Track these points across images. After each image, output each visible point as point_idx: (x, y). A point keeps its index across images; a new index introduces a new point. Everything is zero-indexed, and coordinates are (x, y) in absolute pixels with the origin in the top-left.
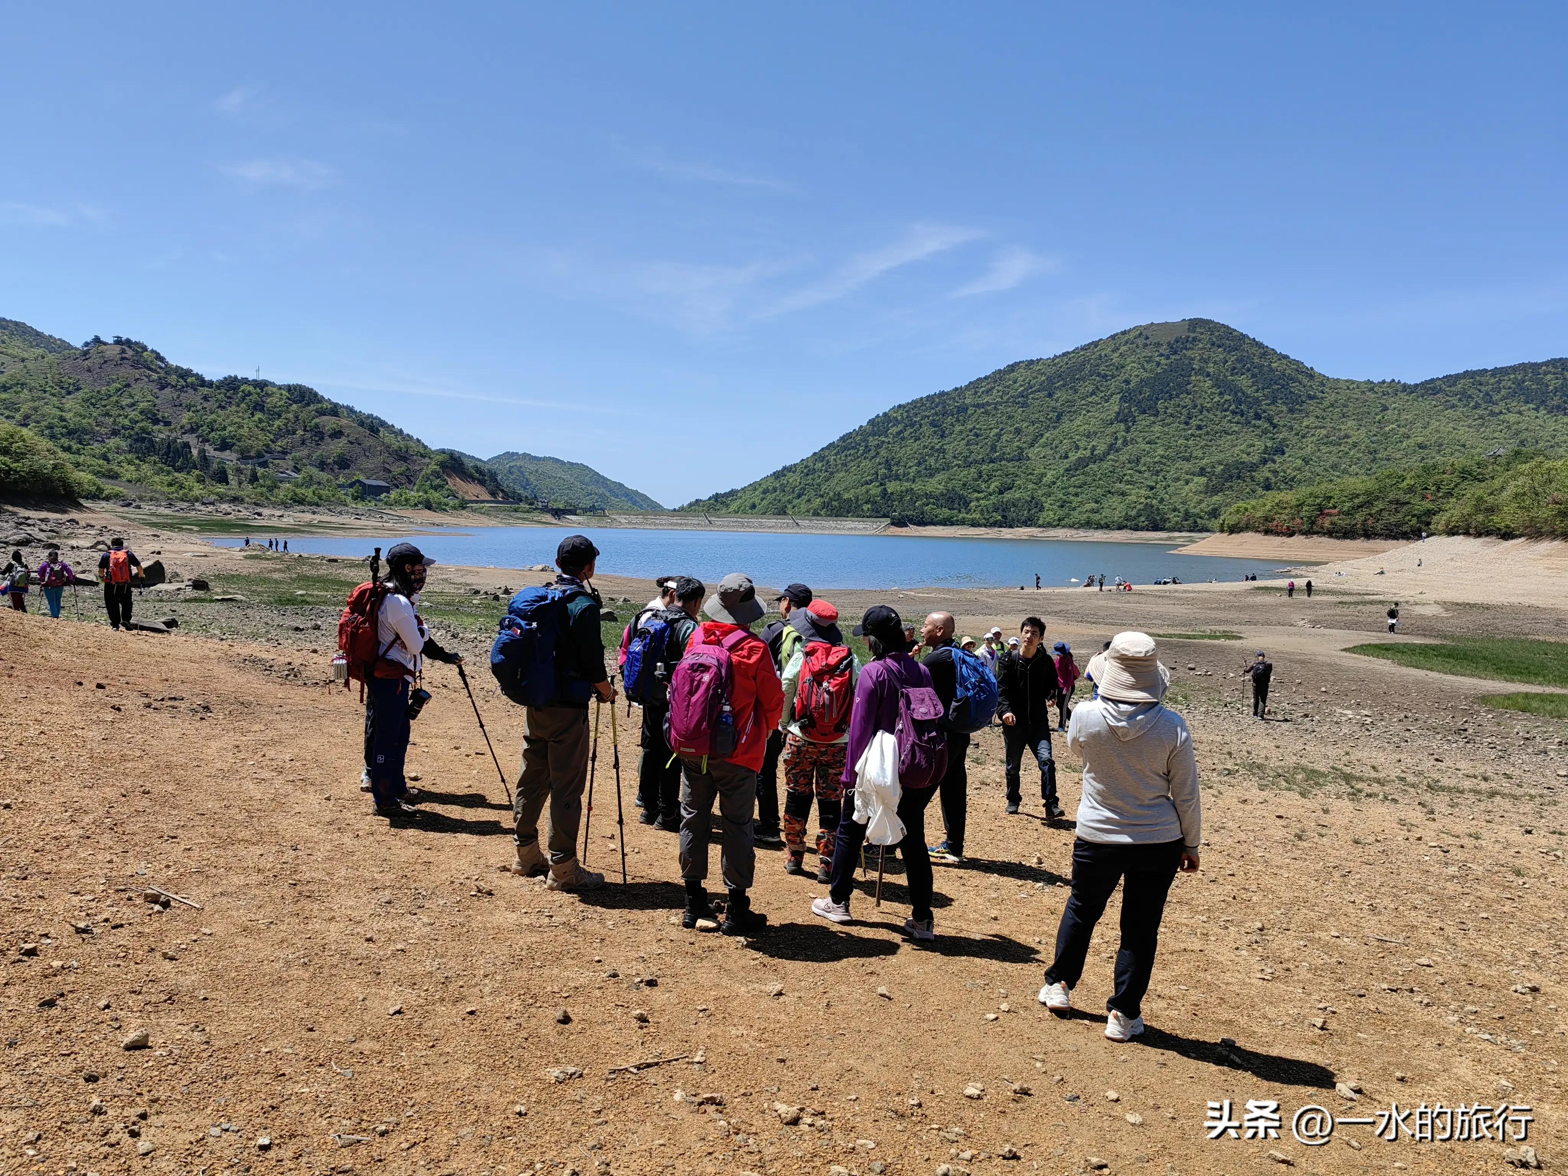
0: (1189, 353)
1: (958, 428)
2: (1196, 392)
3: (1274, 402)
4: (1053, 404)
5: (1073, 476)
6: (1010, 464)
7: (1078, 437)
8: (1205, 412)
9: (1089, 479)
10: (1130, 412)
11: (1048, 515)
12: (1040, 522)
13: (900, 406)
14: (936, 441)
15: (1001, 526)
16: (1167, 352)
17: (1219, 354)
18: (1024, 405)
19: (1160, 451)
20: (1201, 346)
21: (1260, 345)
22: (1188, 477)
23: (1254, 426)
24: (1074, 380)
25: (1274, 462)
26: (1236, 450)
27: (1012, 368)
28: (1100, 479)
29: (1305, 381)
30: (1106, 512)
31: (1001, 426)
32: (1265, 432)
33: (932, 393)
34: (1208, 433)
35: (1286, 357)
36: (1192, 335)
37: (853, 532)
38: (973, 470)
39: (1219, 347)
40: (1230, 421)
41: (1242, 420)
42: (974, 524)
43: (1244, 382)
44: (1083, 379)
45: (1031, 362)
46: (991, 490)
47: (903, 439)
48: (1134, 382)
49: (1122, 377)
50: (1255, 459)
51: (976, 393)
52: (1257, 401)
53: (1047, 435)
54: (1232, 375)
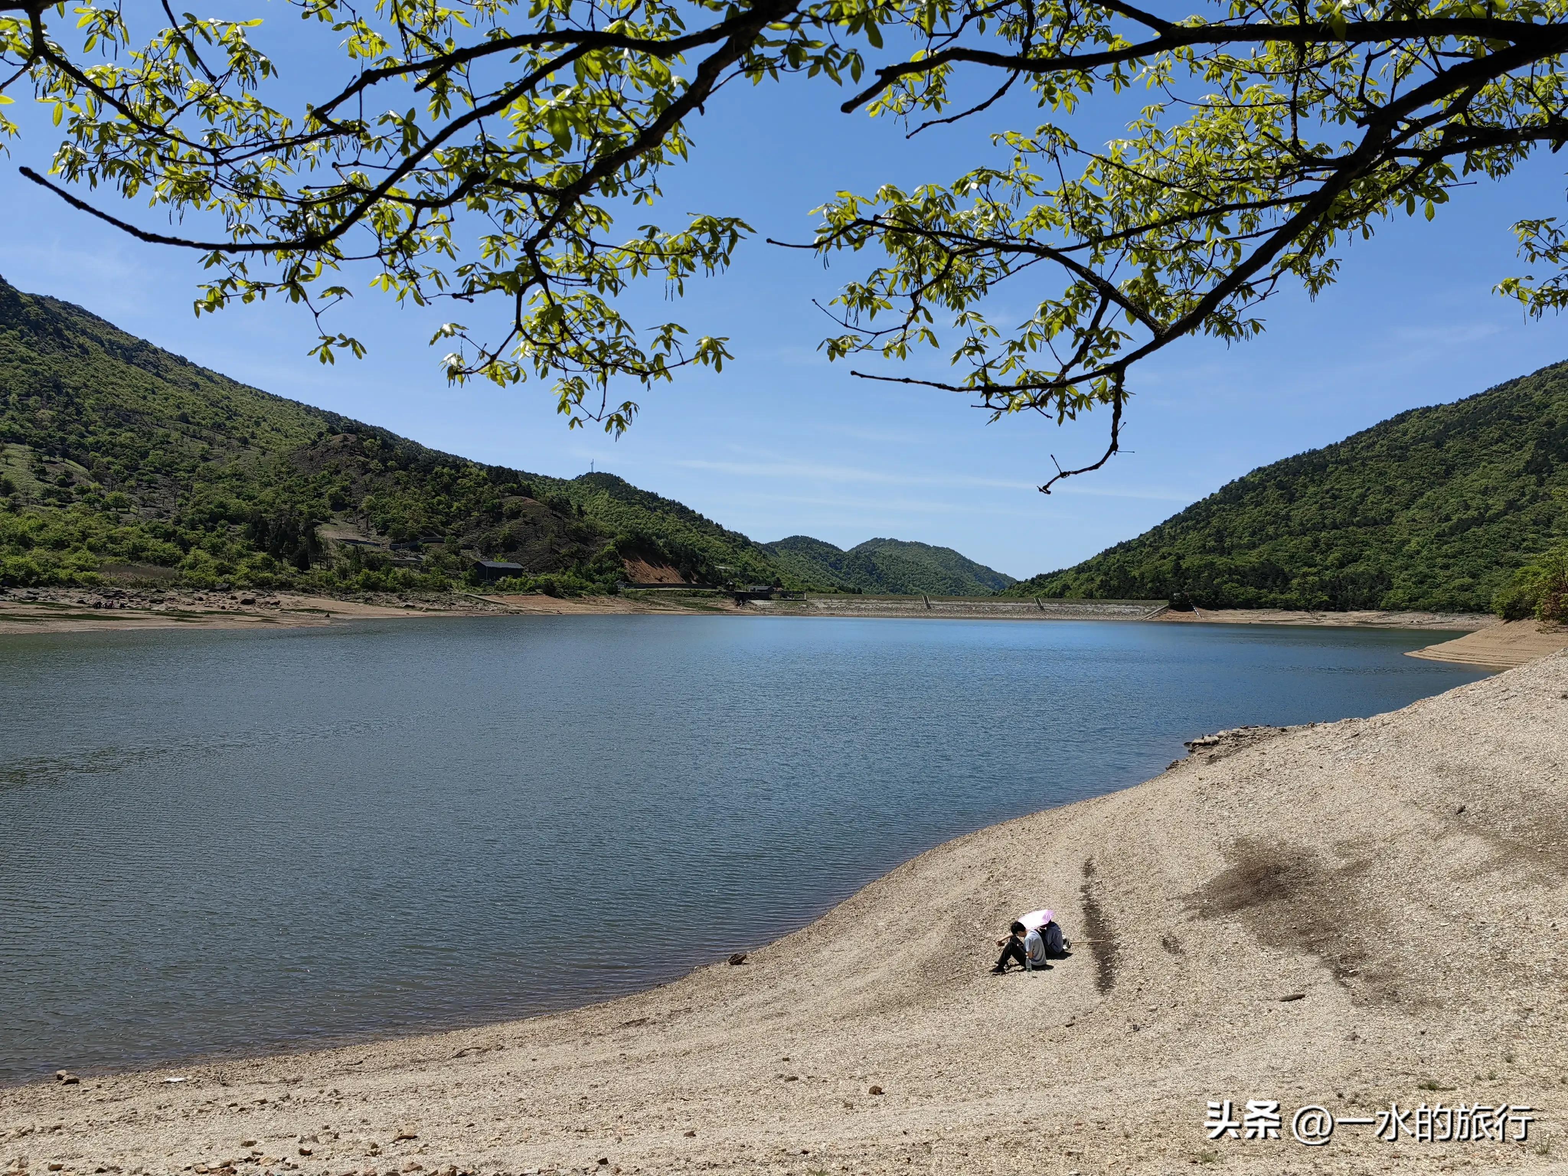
1: (1311, 489)
4: (1441, 455)
5: (1446, 543)
6: (1362, 531)
7: (1470, 495)
9: (1469, 546)
10: (1547, 459)
11: (1394, 595)
12: (1382, 605)
14: (1282, 506)
15: (1325, 609)
18: (1402, 458)
24: (1475, 426)
27: (1402, 417)
28: (1485, 546)
31: (1368, 485)
33: (1300, 452)
37: (1115, 617)
42: (1289, 607)
44: (1489, 424)
45: (1428, 409)
46: (1328, 563)
49: (1543, 419)
53: (1429, 493)
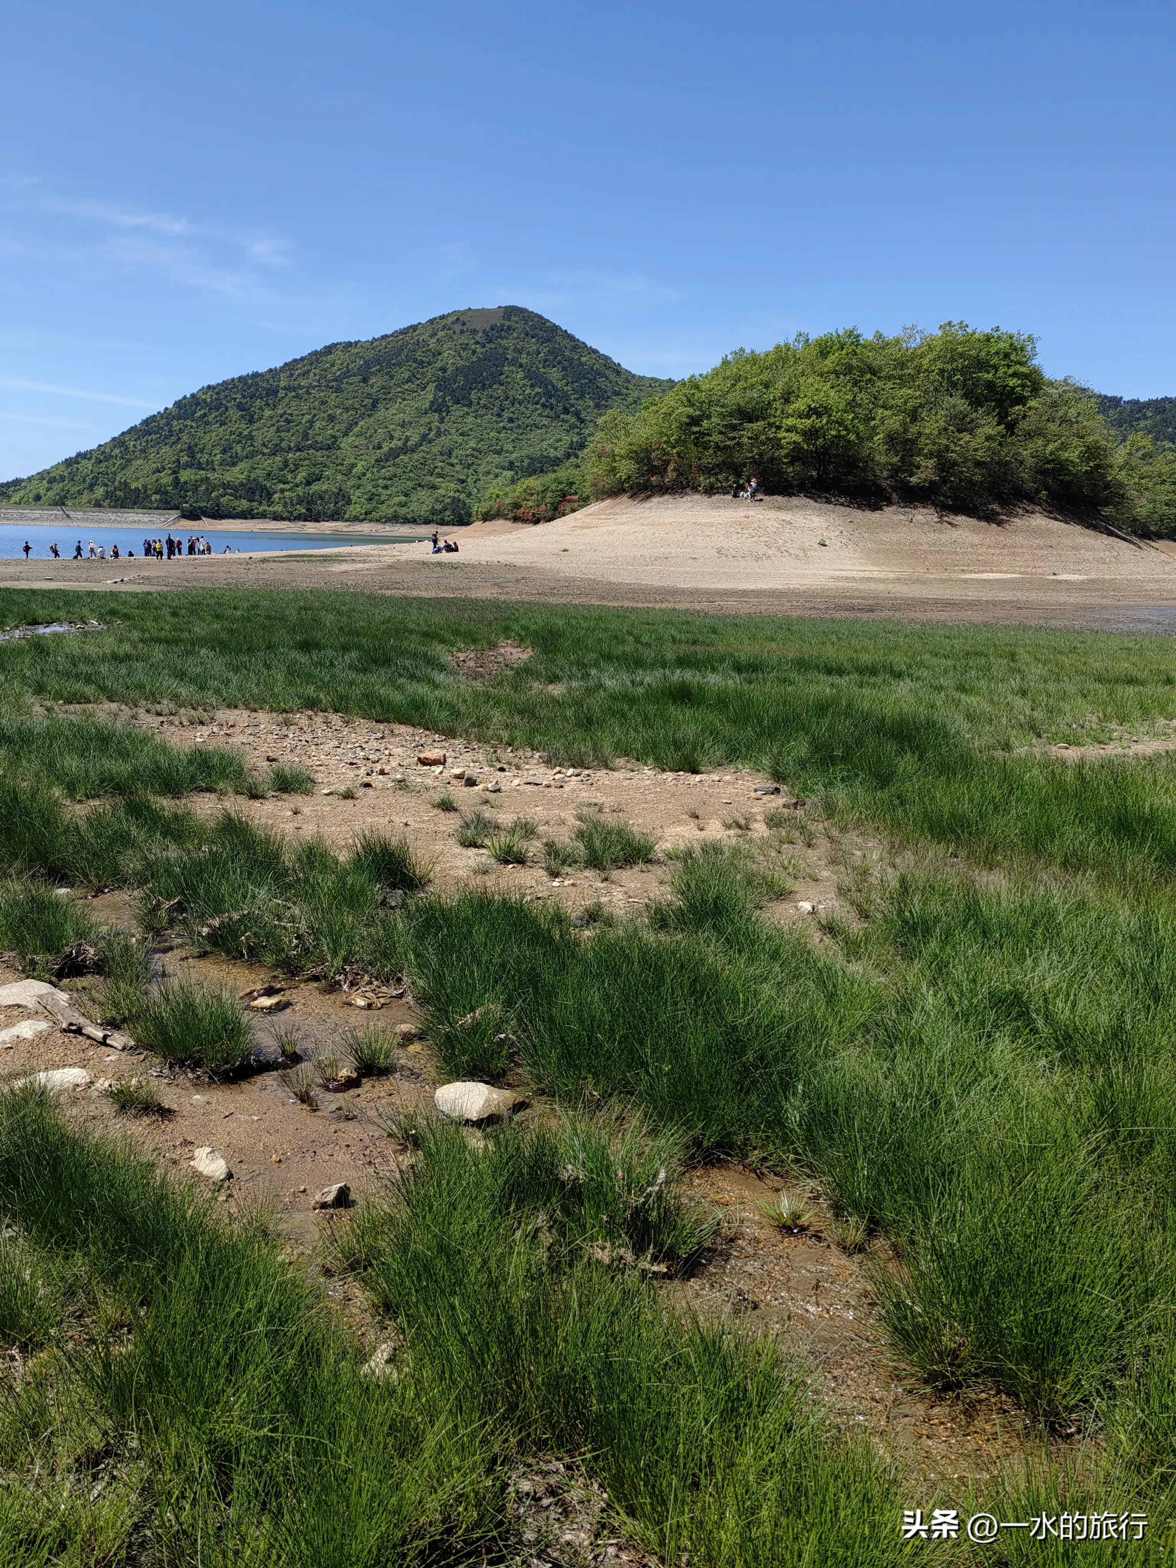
0: (504, 342)
1: (267, 413)
2: (509, 383)
3: (582, 397)
4: (368, 390)
5: (384, 467)
6: (319, 454)
7: (392, 427)
8: (517, 405)
9: (399, 471)
10: (444, 401)
11: (354, 510)
12: (347, 516)
13: (209, 387)
14: (244, 426)
15: (305, 520)
16: (482, 340)
17: (532, 345)
18: (338, 390)
19: (472, 444)
20: (515, 335)
21: (571, 338)
22: (497, 471)
23: (563, 421)
24: (390, 365)
25: (577, 457)
26: (544, 445)
27: (329, 350)
28: (411, 471)
29: (612, 377)
30: (414, 506)
31: (313, 412)
32: (572, 427)
33: (245, 374)
34: (519, 427)
35: (595, 351)
36: (507, 323)
38: (278, 458)
39: (533, 337)
40: (540, 415)
41: (552, 413)
42: (276, 517)
43: (554, 375)
44: (400, 365)
45: (349, 344)
46: (297, 481)
47: (207, 423)
48: (450, 369)
49: (438, 365)
50: (560, 454)
51: (291, 375)
52: (566, 396)
53: (362, 423)
54: (544, 367)
